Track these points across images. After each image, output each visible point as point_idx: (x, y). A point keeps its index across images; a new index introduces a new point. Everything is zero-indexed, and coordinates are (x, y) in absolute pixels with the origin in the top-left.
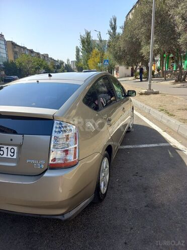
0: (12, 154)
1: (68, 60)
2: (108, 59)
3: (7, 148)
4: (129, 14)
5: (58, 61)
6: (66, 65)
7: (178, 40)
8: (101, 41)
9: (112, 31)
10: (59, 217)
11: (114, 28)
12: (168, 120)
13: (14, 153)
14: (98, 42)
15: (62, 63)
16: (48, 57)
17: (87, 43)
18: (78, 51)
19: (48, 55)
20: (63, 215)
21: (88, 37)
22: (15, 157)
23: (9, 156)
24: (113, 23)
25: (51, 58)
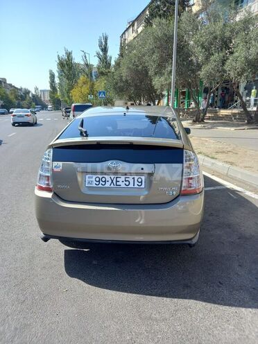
0: (140, 184)
1: (36, 89)
2: (103, 90)
3: (134, 178)
4: (124, 33)
5: (21, 89)
6: (33, 96)
7: (199, 72)
8: (87, 65)
9: (101, 53)
10: (189, 242)
11: (105, 50)
12: (213, 164)
13: (141, 182)
14: (82, 67)
15: (27, 92)
16: (5, 82)
17: (67, 66)
18: (52, 76)
19: (5, 79)
20: (191, 239)
21: (68, 57)
22: (143, 186)
23: (136, 186)
24: (104, 43)
25: (11, 85)
